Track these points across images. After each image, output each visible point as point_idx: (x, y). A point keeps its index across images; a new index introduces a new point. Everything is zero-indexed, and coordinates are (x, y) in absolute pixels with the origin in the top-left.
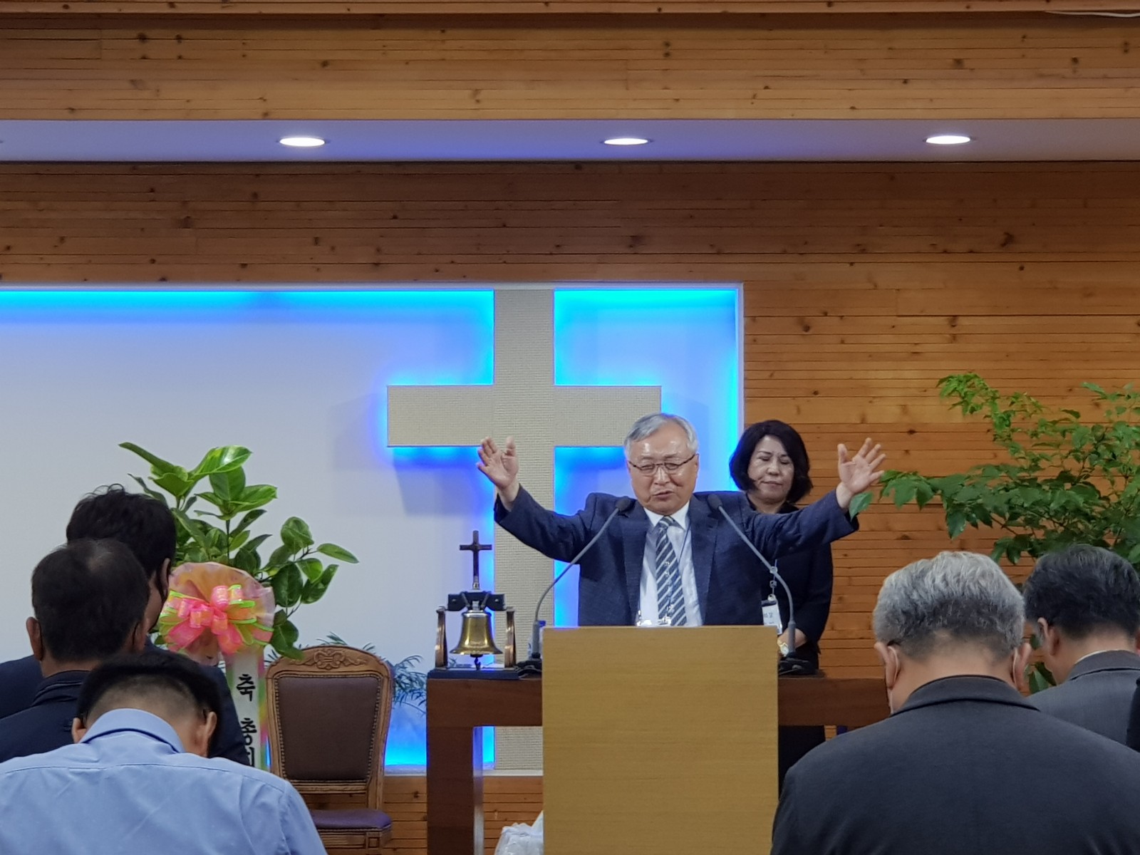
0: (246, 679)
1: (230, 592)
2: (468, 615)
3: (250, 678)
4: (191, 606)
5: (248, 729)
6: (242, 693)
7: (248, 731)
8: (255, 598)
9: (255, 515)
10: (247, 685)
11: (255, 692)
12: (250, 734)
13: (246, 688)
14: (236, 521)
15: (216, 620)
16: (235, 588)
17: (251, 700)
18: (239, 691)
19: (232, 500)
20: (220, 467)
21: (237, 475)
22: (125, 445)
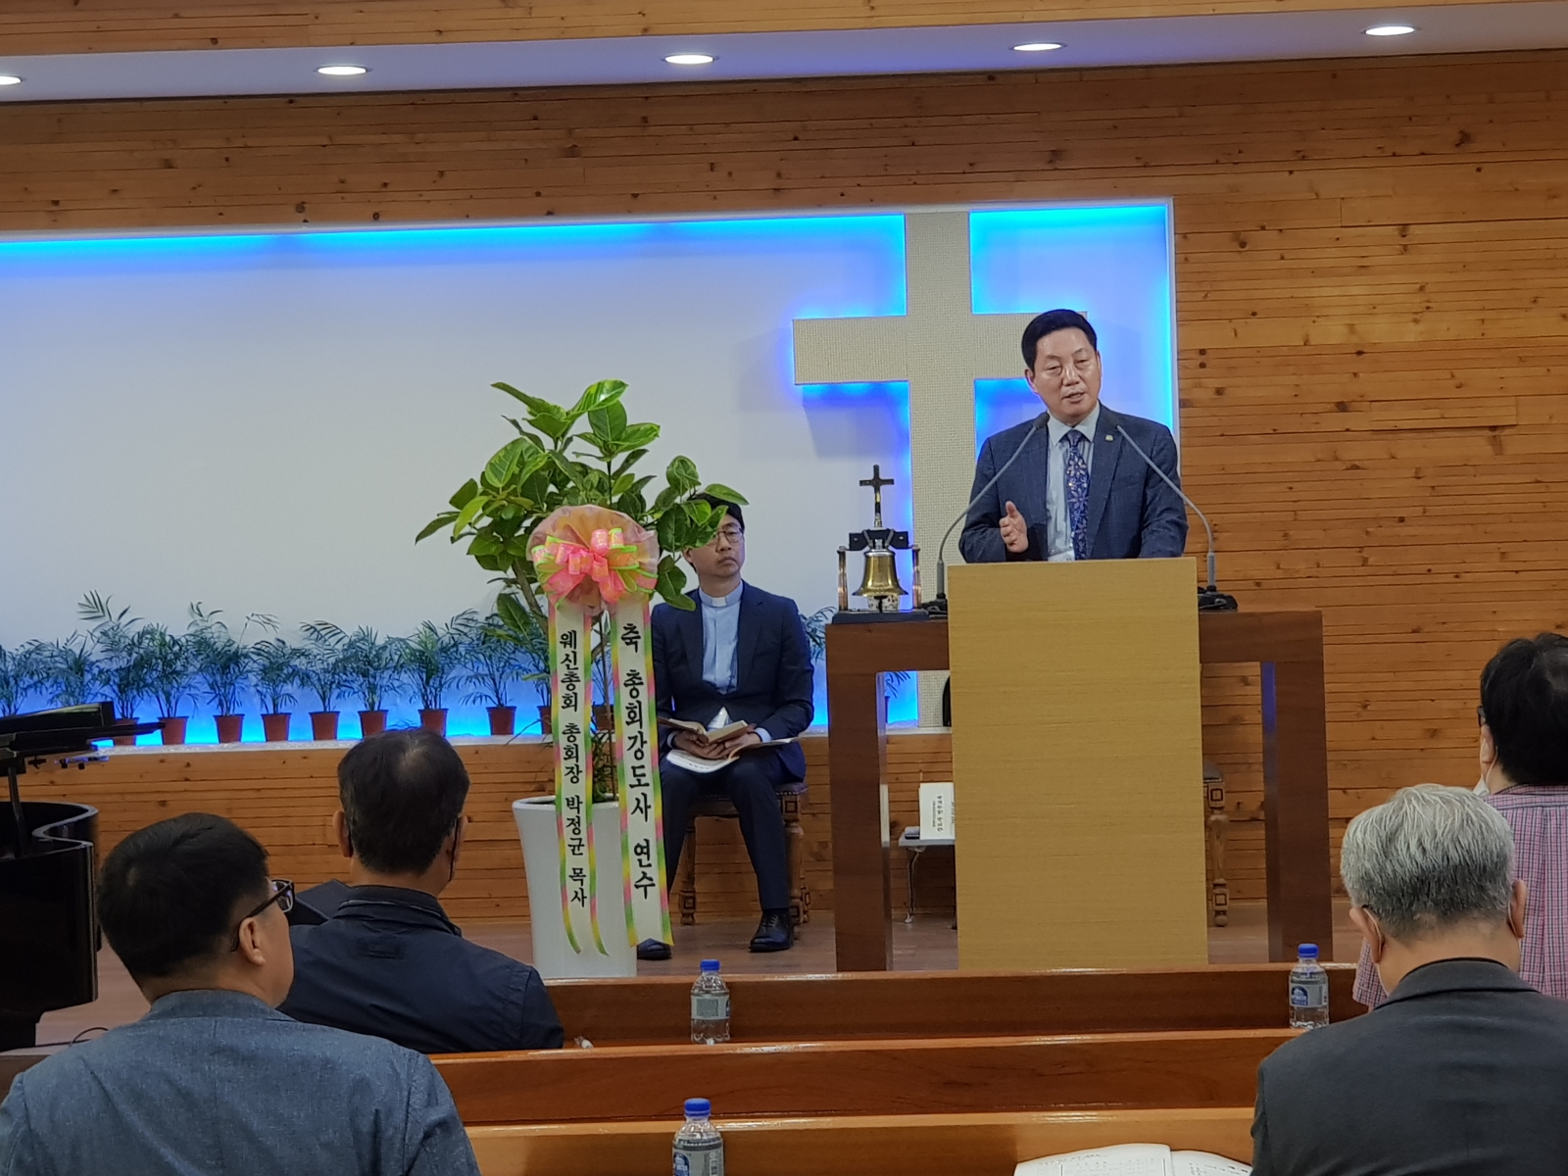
0: (631, 628)
1: (609, 536)
2: (870, 554)
3: (635, 627)
4: (569, 552)
5: (634, 681)
6: (627, 644)
7: (634, 683)
8: (637, 542)
9: (636, 455)
10: (632, 635)
11: (641, 641)
12: (637, 687)
13: (630, 639)
14: (618, 461)
15: (596, 566)
16: (615, 532)
17: (637, 650)
18: (623, 642)
19: (611, 439)
20: (596, 404)
21: (618, 414)
22: (497, 386)
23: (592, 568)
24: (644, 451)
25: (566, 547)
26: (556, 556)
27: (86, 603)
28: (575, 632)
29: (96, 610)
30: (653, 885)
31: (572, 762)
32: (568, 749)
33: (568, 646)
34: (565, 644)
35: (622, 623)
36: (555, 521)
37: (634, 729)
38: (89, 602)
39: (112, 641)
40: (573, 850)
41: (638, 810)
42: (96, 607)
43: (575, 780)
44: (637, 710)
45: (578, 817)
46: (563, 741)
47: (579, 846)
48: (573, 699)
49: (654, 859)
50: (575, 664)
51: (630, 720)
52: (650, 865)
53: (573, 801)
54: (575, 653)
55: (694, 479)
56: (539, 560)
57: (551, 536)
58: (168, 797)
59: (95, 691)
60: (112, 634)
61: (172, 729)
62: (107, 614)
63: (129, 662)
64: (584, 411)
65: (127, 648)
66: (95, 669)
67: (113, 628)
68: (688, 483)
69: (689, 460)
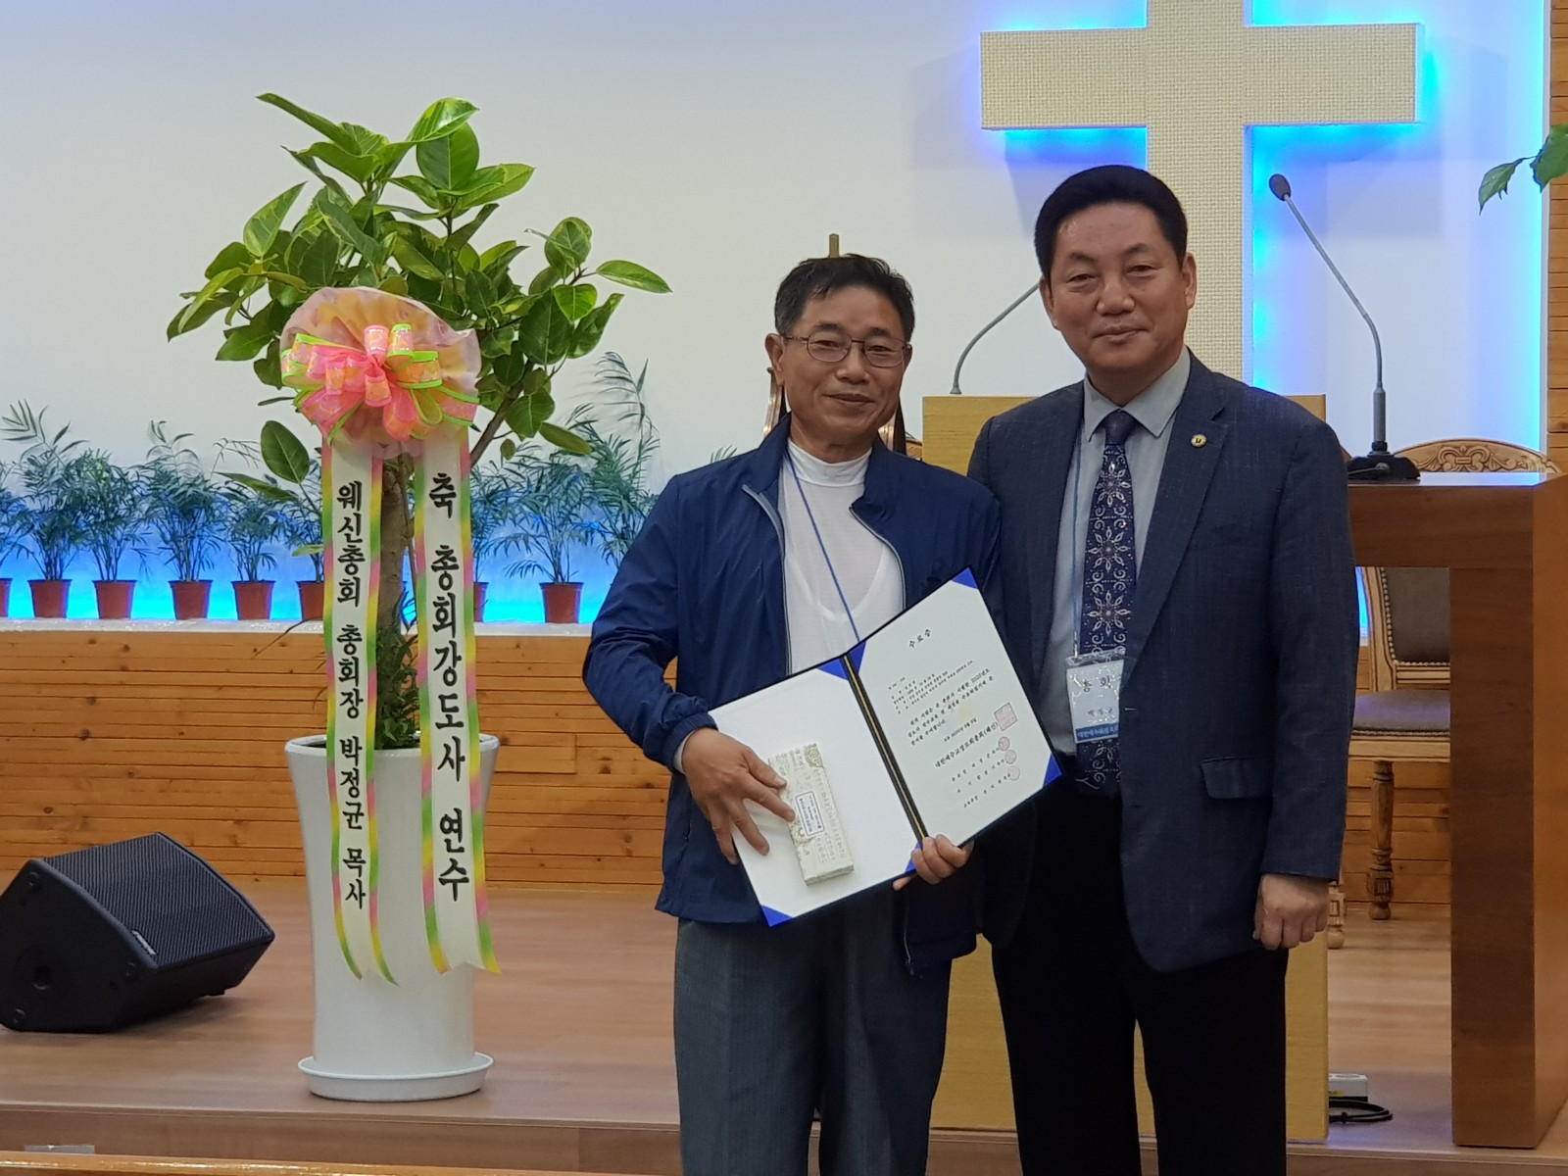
0: (443, 480)
1: (389, 335)
3: (449, 479)
4: (327, 358)
5: (445, 564)
6: (438, 505)
7: (446, 567)
8: (438, 346)
9: (489, 211)
10: (444, 491)
11: (454, 501)
12: (449, 572)
13: (443, 497)
15: (370, 383)
16: (400, 329)
17: (450, 516)
18: (432, 502)
19: (453, 189)
20: (431, 134)
21: (465, 149)
22: (267, 98)
23: (364, 386)
24: (496, 205)
25: (322, 351)
26: (307, 364)
28: (359, 484)
29: (26, 428)
30: (466, 880)
31: (349, 685)
32: (345, 665)
33: (349, 505)
34: (344, 501)
35: (431, 473)
36: (317, 310)
37: (443, 638)
38: (18, 417)
39: (37, 473)
40: (350, 821)
41: (447, 764)
42: (26, 425)
43: (353, 713)
44: (448, 608)
45: (356, 770)
46: (339, 654)
47: (359, 814)
48: (354, 588)
49: (466, 842)
50: (358, 534)
51: (438, 624)
52: (461, 850)
53: (350, 746)
54: (358, 516)
55: (580, 252)
56: (287, 370)
57: (309, 334)
58: (99, 692)
59: (14, 540)
60: (42, 462)
61: (113, 597)
62: (40, 434)
63: (59, 501)
64: (414, 144)
65: (59, 482)
66: (14, 510)
67: (46, 453)
68: (573, 259)
69: (583, 224)
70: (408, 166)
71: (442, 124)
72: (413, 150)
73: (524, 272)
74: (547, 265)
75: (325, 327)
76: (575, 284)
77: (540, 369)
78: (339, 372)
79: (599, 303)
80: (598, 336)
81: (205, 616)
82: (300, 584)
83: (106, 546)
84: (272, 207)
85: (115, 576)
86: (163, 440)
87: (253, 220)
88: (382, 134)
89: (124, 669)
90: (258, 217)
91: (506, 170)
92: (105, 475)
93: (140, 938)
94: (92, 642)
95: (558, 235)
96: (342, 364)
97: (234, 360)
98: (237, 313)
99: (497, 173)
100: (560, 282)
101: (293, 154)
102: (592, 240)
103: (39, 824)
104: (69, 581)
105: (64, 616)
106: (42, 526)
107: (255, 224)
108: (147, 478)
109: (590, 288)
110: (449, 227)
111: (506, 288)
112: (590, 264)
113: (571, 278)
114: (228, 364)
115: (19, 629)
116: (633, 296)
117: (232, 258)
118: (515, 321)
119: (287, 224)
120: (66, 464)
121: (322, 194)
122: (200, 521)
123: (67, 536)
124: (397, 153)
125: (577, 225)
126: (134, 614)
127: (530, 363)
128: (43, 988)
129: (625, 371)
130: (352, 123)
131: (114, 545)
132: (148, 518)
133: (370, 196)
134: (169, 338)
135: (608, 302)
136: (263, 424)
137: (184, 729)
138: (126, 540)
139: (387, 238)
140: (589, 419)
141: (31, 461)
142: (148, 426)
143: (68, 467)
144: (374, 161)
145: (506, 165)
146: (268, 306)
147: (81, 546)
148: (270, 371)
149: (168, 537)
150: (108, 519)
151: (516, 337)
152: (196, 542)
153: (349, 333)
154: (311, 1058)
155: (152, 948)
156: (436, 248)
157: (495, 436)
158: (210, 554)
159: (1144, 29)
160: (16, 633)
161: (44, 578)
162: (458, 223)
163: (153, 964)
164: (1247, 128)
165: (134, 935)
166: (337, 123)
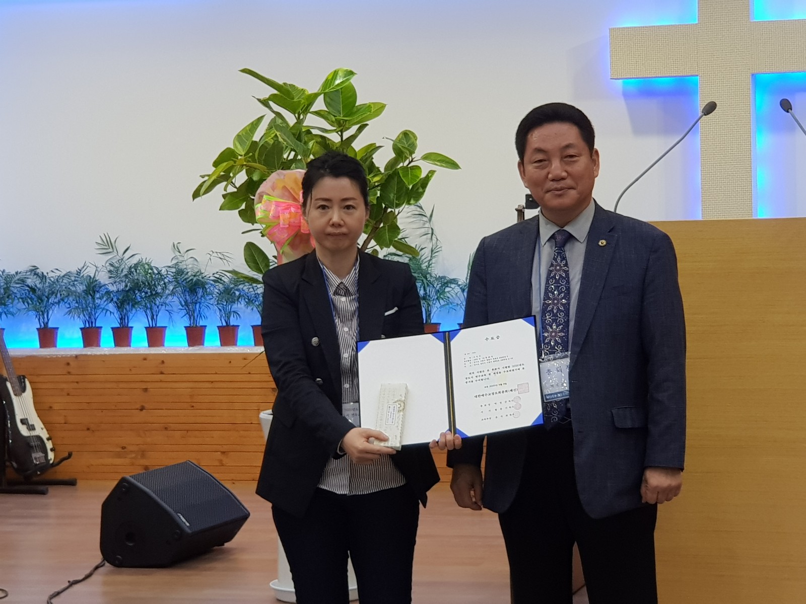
4: (280, 208)
9: (362, 129)
14: (349, 133)
19: (343, 116)
20: (331, 87)
21: (349, 94)
22: (244, 71)
23: (300, 222)
24: (367, 125)
25: (278, 204)
26: (270, 212)
27: (100, 242)
29: (108, 248)
36: (274, 182)
38: (103, 241)
39: (114, 271)
42: (108, 246)
55: (412, 149)
56: (259, 215)
57: (270, 195)
58: (148, 386)
59: (103, 307)
60: (117, 265)
61: (155, 335)
62: (115, 251)
63: (126, 286)
64: (322, 93)
65: (126, 276)
66: (103, 291)
67: (118, 261)
68: (408, 152)
69: (413, 133)
70: (320, 104)
71: (337, 82)
72: (322, 96)
73: (381, 160)
74: (394, 155)
75: (278, 191)
76: (409, 166)
77: (392, 211)
78: (287, 215)
79: (423, 175)
80: (422, 193)
81: (203, 345)
82: (253, 327)
83: (151, 309)
84: (248, 128)
85: (156, 325)
86: (180, 252)
87: (238, 136)
88: (304, 88)
89: (162, 373)
90: (241, 134)
91: (372, 106)
92: (150, 271)
93: (181, 517)
94: (145, 359)
95: (399, 140)
96: (288, 211)
97: (229, 210)
98: (230, 186)
99: (367, 107)
100: (401, 165)
101: (259, 100)
102: (417, 142)
103: (118, 455)
104: (132, 327)
105: (129, 345)
106: (118, 299)
107: (239, 138)
108: (172, 273)
109: (418, 167)
110: (342, 136)
111: (372, 168)
112: (418, 154)
113: (407, 162)
114: (226, 212)
115: (107, 353)
116: (441, 172)
117: (227, 156)
118: (378, 186)
119: (256, 137)
120: (129, 266)
121: (273, 121)
122: (199, 295)
123: (131, 304)
124: (313, 98)
125: (411, 135)
126: (166, 344)
127: (386, 208)
128: (131, 544)
129: (422, 211)
130: (288, 83)
131: (155, 308)
132: (173, 293)
133: (299, 122)
134: (193, 200)
135: (428, 175)
136: (245, 243)
137: (193, 404)
138: (162, 305)
139: (310, 143)
140: (404, 236)
141: (111, 265)
142: (171, 244)
143: (130, 268)
144: (302, 102)
145: (372, 103)
146: (246, 181)
147: (138, 309)
148: (248, 215)
149: (183, 303)
150: (152, 294)
151: (379, 195)
152: (198, 306)
153: (292, 195)
154: (277, 580)
155: (188, 522)
156: (335, 148)
157: (368, 247)
158: (205, 311)
159: (696, 24)
160: (105, 355)
161: (119, 326)
162: (346, 135)
163: (189, 531)
164: (753, 75)
165: (178, 516)
166: (281, 83)
